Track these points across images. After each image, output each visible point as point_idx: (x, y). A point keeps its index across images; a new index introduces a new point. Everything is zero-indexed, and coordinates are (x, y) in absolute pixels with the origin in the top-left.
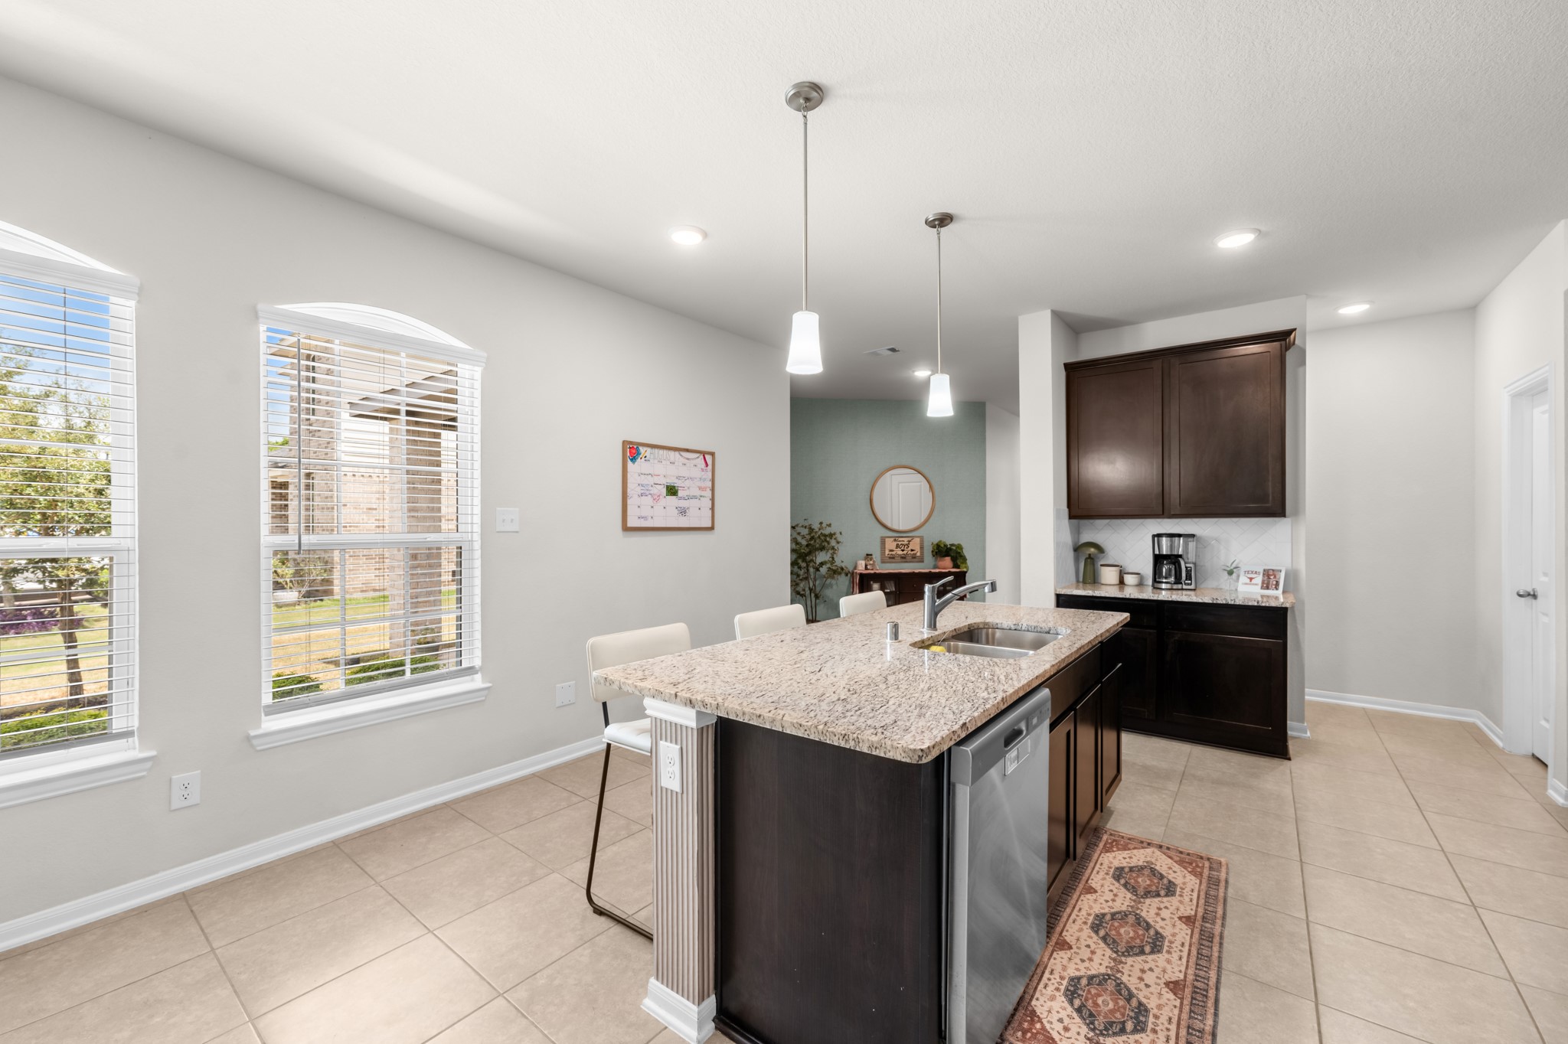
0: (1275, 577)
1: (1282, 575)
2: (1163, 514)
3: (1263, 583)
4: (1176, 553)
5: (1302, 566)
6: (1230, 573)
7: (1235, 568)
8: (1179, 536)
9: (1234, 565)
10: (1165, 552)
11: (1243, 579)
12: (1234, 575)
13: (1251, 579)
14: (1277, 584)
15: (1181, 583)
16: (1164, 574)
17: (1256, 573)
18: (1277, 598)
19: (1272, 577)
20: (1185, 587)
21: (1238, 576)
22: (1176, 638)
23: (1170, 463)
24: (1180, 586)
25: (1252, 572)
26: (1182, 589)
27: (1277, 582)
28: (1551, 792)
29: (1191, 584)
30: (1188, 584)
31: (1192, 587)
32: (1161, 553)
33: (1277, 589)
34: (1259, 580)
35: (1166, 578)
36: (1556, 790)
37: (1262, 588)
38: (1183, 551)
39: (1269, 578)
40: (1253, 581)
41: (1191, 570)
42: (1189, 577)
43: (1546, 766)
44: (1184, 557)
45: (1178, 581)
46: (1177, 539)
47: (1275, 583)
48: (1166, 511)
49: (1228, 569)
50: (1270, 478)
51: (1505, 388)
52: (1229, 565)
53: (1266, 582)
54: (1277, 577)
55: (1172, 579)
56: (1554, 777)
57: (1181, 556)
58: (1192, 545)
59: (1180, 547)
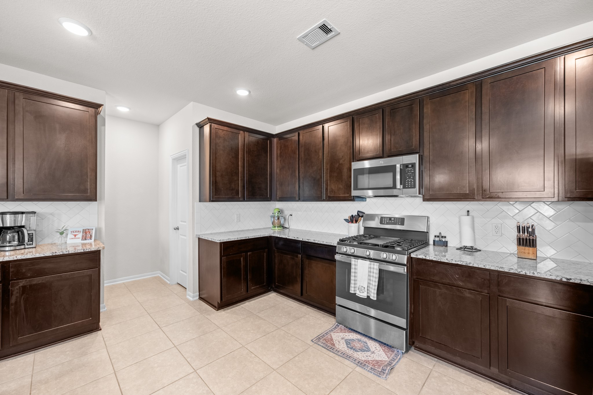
0: (90, 233)
1: (94, 231)
2: (7, 198)
3: (83, 237)
4: (19, 225)
5: (103, 225)
6: (62, 233)
7: (65, 230)
8: (23, 213)
9: (64, 229)
10: (8, 225)
11: (70, 236)
12: (64, 235)
13: (75, 235)
14: (91, 236)
15: (24, 245)
16: (8, 239)
17: (78, 232)
18: (91, 244)
19: (88, 233)
20: (27, 247)
21: (67, 234)
22: (21, 285)
23: (14, 164)
24: (23, 247)
25: (76, 232)
26: (25, 248)
27: (91, 235)
28: (188, 297)
29: (32, 244)
30: (30, 244)
31: (34, 246)
32: (5, 226)
33: (91, 239)
34: (80, 235)
35: (10, 242)
36: (189, 296)
37: (82, 240)
38: (25, 222)
39: (86, 234)
40: (77, 237)
41: (32, 235)
42: (31, 239)
43: (186, 289)
44: (27, 227)
45: (21, 242)
46: (20, 215)
47: (89, 236)
48: (10, 197)
49: (61, 231)
50: (89, 180)
51: (170, 156)
52: (61, 229)
53: (84, 236)
54: (91, 233)
55: (16, 243)
56: (188, 291)
57: (23, 227)
58: (33, 218)
59: (22, 220)
